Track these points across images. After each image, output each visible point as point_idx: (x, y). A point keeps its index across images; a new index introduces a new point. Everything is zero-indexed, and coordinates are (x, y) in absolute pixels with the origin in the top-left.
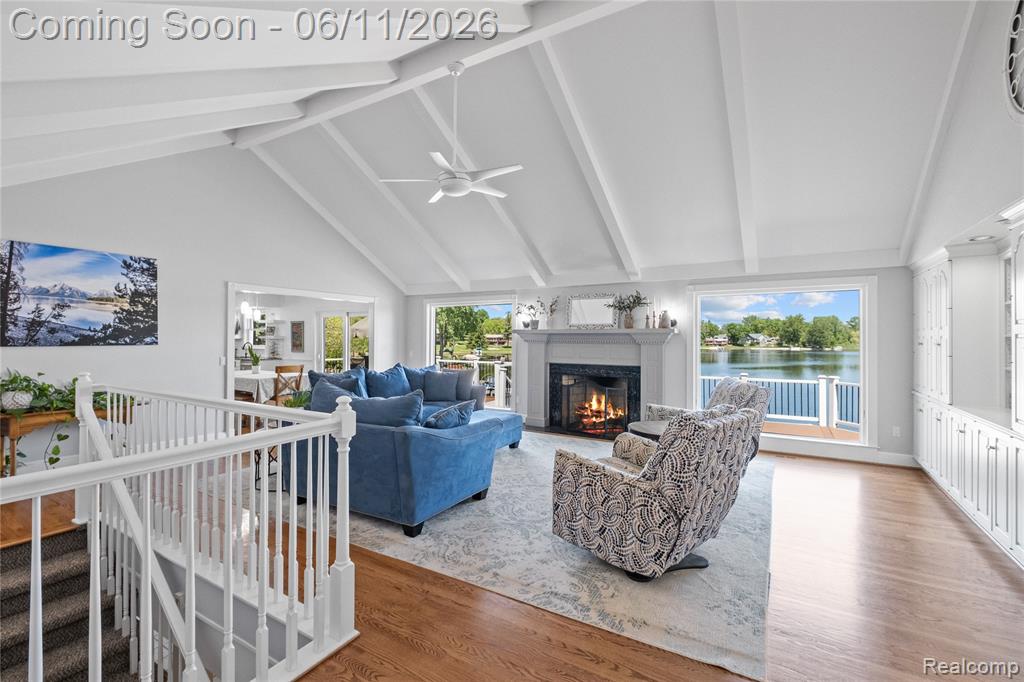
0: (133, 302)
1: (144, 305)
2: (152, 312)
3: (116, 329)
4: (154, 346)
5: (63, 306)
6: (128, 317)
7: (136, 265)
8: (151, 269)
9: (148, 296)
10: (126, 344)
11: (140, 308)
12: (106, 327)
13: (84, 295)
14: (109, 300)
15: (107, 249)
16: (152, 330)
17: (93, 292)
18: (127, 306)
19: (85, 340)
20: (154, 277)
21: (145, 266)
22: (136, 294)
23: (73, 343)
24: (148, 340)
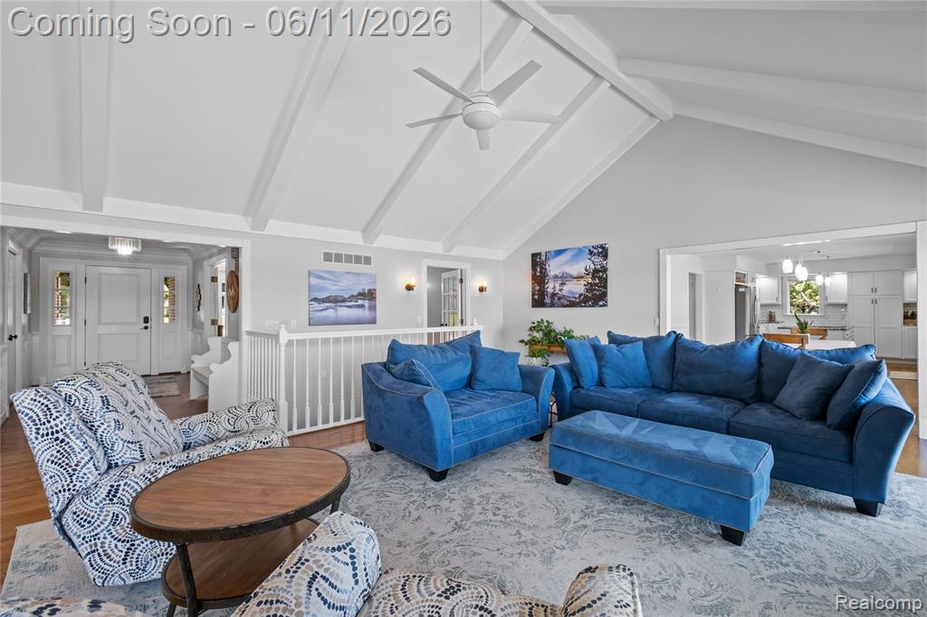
0: (593, 278)
1: (599, 278)
2: (604, 283)
3: (586, 296)
4: (604, 308)
5: (563, 284)
6: (590, 287)
7: (596, 251)
8: (603, 252)
9: (601, 271)
10: (590, 306)
11: (597, 281)
12: (581, 295)
13: (571, 276)
14: (582, 277)
15: (580, 245)
16: (603, 296)
17: (575, 274)
18: (590, 281)
19: (572, 304)
20: (605, 256)
21: (600, 250)
22: (596, 271)
23: (567, 306)
24: (601, 303)
